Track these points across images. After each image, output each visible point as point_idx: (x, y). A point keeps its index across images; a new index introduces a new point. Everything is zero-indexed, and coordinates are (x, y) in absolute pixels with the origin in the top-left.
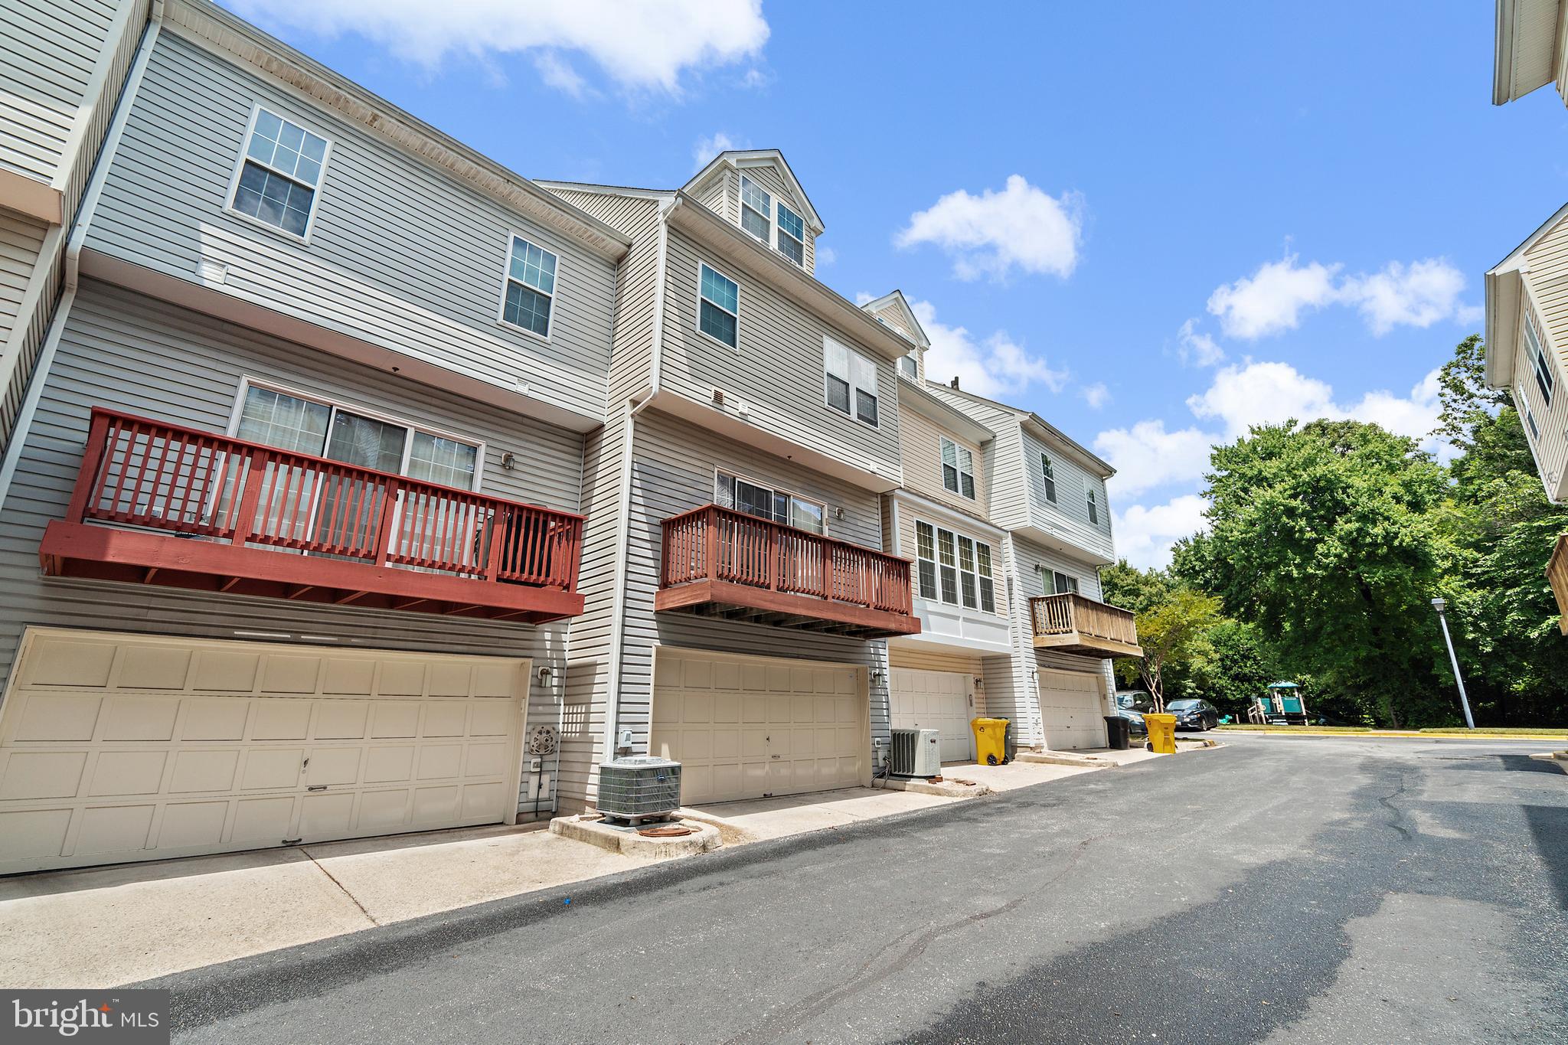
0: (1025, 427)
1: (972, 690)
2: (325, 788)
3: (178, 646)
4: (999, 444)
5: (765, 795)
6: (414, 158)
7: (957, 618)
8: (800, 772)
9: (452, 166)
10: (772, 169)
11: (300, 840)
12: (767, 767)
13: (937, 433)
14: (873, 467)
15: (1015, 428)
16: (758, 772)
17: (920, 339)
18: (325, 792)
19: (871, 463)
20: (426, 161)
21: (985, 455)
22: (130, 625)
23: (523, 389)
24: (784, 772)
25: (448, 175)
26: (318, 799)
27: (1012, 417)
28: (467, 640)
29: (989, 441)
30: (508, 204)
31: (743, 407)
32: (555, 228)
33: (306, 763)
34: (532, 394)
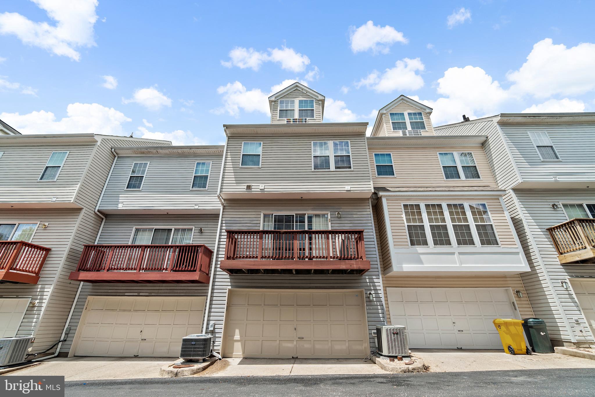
0: (502, 124)
1: (514, 299)
2: (145, 340)
3: (117, 299)
4: (490, 141)
5: (293, 357)
6: (169, 156)
7: (453, 254)
8: (318, 346)
9: (178, 152)
10: (297, 90)
11: (138, 355)
12: (295, 343)
13: (435, 152)
14: (348, 188)
15: (495, 128)
16: (290, 345)
17: (425, 110)
18: (145, 341)
19: (346, 186)
20: (173, 155)
21: (486, 150)
22: (105, 294)
23: (197, 207)
24: (307, 346)
25: (179, 155)
26: (143, 344)
27: (492, 122)
28: (185, 291)
29: (486, 141)
30: (196, 154)
31: (262, 186)
32: (211, 154)
33: (141, 331)
34: (200, 208)
